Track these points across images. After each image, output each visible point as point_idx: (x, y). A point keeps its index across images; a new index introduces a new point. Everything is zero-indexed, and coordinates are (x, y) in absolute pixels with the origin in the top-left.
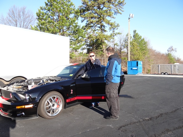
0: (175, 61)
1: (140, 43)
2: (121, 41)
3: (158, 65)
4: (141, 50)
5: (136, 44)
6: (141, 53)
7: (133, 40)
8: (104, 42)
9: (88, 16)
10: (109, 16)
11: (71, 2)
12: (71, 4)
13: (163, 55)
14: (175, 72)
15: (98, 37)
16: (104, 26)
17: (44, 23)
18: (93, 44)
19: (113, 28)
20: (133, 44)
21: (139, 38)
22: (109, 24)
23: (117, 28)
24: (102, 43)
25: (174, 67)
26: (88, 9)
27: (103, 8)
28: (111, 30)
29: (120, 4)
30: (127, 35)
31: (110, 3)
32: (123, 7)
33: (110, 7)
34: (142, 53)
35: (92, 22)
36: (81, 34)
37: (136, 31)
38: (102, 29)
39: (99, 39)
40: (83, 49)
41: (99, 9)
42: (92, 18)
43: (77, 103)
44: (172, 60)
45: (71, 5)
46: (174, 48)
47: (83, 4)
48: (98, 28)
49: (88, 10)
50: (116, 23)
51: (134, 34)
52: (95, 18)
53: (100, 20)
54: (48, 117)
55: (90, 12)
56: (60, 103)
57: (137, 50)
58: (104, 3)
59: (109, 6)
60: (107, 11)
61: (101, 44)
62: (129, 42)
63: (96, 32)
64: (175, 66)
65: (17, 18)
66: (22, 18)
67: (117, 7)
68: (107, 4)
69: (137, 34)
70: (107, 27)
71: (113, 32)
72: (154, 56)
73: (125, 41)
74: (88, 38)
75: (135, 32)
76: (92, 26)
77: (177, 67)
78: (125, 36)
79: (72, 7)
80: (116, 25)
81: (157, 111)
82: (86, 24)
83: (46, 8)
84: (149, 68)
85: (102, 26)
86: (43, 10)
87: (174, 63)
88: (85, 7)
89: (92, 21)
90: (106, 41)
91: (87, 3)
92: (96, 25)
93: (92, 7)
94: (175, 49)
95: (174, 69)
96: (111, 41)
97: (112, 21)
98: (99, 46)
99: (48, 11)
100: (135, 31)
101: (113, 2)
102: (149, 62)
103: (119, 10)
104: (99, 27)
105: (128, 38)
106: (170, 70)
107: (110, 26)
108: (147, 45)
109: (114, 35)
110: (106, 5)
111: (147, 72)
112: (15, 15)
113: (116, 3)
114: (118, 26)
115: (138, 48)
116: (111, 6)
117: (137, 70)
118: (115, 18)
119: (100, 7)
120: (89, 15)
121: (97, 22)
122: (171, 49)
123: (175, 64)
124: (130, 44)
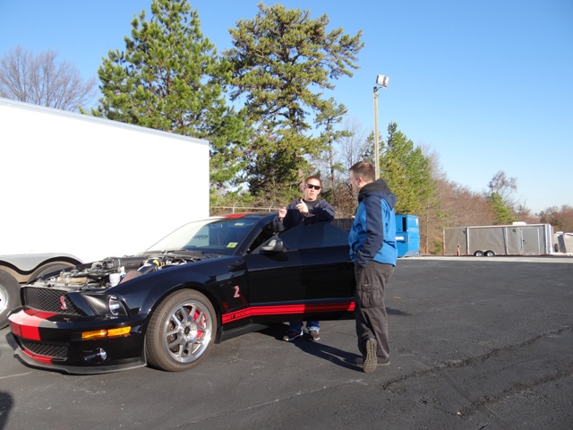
0: (513, 218)
1: (407, 163)
2: (353, 157)
3: (463, 228)
4: (412, 183)
5: (398, 164)
6: (412, 193)
7: (388, 152)
8: (301, 160)
9: (251, 81)
10: (317, 81)
11: (204, 38)
12: (204, 46)
13: (477, 198)
14: (517, 249)
15: (285, 143)
16: (301, 112)
17: (122, 101)
18: (269, 167)
19: (326, 117)
20: (388, 165)
21: (404, 148)
22: (314, 105)
23: (338, 117)
24: (295, 162)
25: (510, 233)
26: (250, 59)
27: (296, 57)
28: (320, 124)
29: (347, 46)
30: (371, 139)
31: (319, 43)
32: (355, 56)
33: (317, 56)
34: (415, 192)
35: (264, 101)
36: (235, 135)
37: (395, 126)
38: (294, 121)
39: (285, 150)
40: (238, 181)
41: (283, 59)
42: (264, 86)
43: (250, 326)
44: (503, 214)
45: (206, 46)
46: (507, 179)
47: (236, 44)
48: (283, 118)
49: (251, 64)
50: (336, 104)
51: (389, 136)
52: (274, 88)
53: (289, 93)
54: (173, 364)
55: (256, 68)
56: (205, 324)
57: (402, 183)
58: (299, 44)
59: (316, 53)
60: (310, 65)
61: (292, 165)
62: (376, 159)
63: (276, 129)
64: (514, 231)
65: (27, 88)
66: (41, 87)
67: (338, 54)
68: (309, 47)
69: (399, 135)
70: (310, 116)
71: (327, 129)
72: (451, 203)
73: (366, 155)
74: (254, 148)
75: (393, 130)
76: (266, 112)
77: (520, 233)
78: (363, 142)
79: (208, 54)
80: (336, 108)
81: (482, 343)
82: (246, 104)
83: (127, 57)
84: (437, 239)
85: (294, 110)
86: (117, 61)
87: (511, 223)
88: (242, 56)
89: (264, 97)
90: (307, 157)
91: (248, 43)
92: (275, 108)
93: (265, 54)
94: (513, 180)
95: (513, 240)
96: (322, 157)
97: (325, 96)
98: (286, 172)
99: (134, 65)
100: (392, 128)
101: (328, 41)
102: (436, 219)
103: (343, 63)
104: (285, 115)
105: (373, 147)
106: (501, 242)
107: (319, 112)
108: (430, 169)
109: (332, 137)
110: (305, 49)
111: (432, 251)
112: (21, 78)
113: (336, 44)
114: (342, 110)
115: (404, 177)
116: (321, 51)
117: (403, 242)
118: (332, 88)
119: (287, 55)
120: (254, 78)
121: (279, 98)
122: (500, 182)
123: (515, 224)
124: (381, 165)
